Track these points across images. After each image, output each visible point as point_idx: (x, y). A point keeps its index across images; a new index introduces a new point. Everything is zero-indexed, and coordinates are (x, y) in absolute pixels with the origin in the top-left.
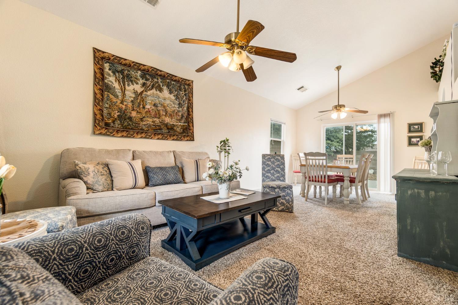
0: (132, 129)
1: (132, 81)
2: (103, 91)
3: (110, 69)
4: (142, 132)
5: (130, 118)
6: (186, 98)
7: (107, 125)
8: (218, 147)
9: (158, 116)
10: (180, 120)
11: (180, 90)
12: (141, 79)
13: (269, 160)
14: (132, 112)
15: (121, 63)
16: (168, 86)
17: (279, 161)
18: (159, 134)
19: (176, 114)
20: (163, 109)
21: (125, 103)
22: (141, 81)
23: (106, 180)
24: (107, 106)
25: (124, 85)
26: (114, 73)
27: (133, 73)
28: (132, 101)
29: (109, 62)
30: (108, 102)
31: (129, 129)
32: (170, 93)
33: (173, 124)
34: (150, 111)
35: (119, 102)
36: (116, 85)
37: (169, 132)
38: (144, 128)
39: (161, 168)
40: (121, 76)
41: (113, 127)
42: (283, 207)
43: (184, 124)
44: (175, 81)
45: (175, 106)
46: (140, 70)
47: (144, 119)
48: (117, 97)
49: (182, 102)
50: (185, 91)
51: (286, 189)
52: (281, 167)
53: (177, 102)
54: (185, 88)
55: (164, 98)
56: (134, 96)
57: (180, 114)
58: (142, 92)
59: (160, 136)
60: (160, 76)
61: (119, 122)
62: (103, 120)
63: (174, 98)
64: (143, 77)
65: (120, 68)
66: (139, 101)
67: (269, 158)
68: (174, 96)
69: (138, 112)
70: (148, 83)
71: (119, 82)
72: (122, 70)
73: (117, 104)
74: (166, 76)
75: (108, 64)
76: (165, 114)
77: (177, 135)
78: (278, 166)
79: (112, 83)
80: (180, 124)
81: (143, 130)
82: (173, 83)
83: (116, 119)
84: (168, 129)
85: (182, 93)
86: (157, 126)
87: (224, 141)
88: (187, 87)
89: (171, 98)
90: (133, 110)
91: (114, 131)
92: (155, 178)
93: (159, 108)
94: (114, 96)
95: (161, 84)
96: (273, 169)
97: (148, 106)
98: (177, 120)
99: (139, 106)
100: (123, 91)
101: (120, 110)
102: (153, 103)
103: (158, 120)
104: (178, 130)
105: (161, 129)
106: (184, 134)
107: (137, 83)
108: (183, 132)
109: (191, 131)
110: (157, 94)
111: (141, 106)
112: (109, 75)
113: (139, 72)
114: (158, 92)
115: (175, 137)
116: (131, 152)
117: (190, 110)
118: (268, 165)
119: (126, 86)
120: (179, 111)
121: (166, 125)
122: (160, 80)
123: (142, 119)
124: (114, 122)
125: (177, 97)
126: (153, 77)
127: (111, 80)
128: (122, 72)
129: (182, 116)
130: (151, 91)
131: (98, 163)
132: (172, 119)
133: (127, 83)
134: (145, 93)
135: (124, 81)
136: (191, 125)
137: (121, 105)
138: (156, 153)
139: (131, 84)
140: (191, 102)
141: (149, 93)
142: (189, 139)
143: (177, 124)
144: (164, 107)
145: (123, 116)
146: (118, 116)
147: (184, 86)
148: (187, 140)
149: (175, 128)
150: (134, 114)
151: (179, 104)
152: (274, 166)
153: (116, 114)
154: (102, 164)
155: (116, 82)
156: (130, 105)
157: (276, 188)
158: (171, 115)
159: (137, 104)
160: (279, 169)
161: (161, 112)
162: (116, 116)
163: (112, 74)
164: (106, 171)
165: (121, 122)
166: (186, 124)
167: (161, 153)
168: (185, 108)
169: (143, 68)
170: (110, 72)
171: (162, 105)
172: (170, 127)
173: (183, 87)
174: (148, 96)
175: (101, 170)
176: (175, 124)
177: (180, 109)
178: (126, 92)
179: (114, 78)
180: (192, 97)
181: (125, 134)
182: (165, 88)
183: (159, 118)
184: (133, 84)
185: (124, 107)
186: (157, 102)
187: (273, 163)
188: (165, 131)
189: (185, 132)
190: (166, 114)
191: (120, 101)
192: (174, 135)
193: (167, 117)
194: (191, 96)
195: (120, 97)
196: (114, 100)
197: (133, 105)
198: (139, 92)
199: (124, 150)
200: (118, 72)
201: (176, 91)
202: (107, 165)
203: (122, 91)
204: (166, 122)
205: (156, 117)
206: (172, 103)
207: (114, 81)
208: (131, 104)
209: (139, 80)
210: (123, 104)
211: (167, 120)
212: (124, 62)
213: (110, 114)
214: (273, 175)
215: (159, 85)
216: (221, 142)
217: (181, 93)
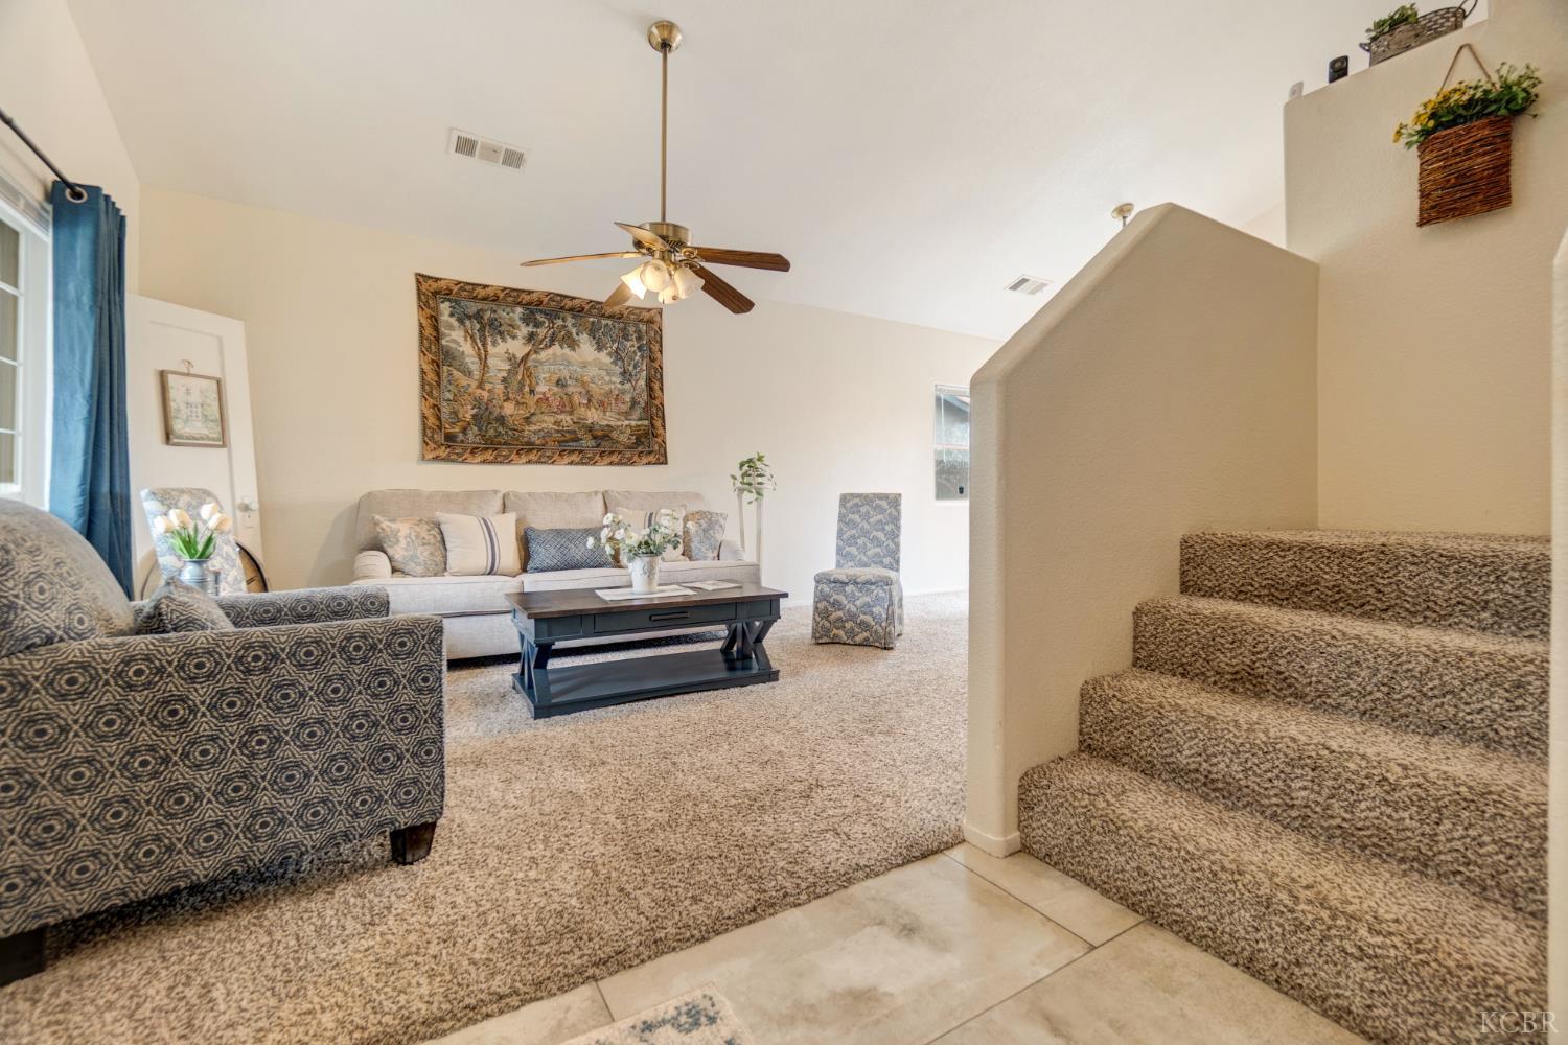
0: (505, 444)
1: (501, 334)
2: (438, 366)
3: (452, 315)
4: (531, 450)
5: (501, 420)
6: (642, 357)
7: (450, 438)
8: (734, 478)
9: (567, 408)
10: (627, 414)
11: (626, 337)
12: (523, 326)
13: (856, 508)
14: (505, 404)
15: (475, 298)
16: (592, 333)
17: (882, 511)
18: (573, 451)
19: (616, 399)
20: (580, 389)
21: (488, 386)
22: (524, 330)
23: (431, 554)
24: (449, 396)
25: (484, 345)
26: (461, 321)
27: (503, 314)
28: (504, 380)
29: (449, 300)
30: (451, 387)
31: (499, 443)
32: (599, 349)
33: (608, 426)
34: (547, 399)
35: (474, 384)
36: (467, 348)
37: (598, 446)
38: (534, 439)
39: (559, 532)
40: (478, 326)
41: (462, 442)
42: (866, 634)
43: (639, 423)
44: (610, 317)
45: (614, 379)
46: (519, 304)
47: (534, 419)
48: (468, 373)
49: (631, 368)
50: (639, 338)
51: (873, 587)
52: (888, 528)
53: (618, 370)
54: (638, 332)
55: (583, 362)
56: (508, 367)
57: (628, 398)
58: (528, 355)
59: (575, 457)
60: (571, 310)
61: (475, 429)
62: (440, 428)
63: (608, 360)
64: (526, 320)
65: (473, 307)
66: (520, 377)
67: (857, 505)
68: (610, 354)
69: (518, 403)
70: (542, 332)
71: (474, 341)
72: (478, 312)
73: (470, 390)
74: (587, 307)
75: (447, 304)
76: (585, 402)
77: (620, 452)
78: (880, 527)
79: (458, 343)
80: (627, 423)
81: (533, 444)
82: (604, 322)
83: (469, 424)
84: (595, 437)
85: (631, 345)
86: (568, 431)
87: (750, 460)
88: (643, 327)
89: (600, 362)
90: (507, 399)
91: (465, 450)
92: (541, 554)
93: (570, 390)
94: (463, 372)
95: (574, 331)
96: (865, 533)
97: (542, 388)
98: (618, 414)
99: (521, 389)
100: (483, 361)
101: (477, 402)
102: (555, 378)
103: (568, 418)
104: (623, 438)
105: (577, 440)
106: (640, 449)
107: (514, 337)
108: (638, 442)
109: (659, 440)
110: (563, 355)
111: (527, 389)
112: (451, 327)
113: (519, 310)
114: (567, 351)
115: (615, 458)
116: (500, 495)
117: (656, 386)
118: (853, 524)
119: (490, 348)
120: (623, 392)
121: (590, 429)
122: (570, 321)
123: (528, 418)
124: (464, 431)
125: (617, 356)
126: (552, 315)
127: (456, 337)
128: (478, 316)
129: (634, 403)
130: (550, 351)
131: (421, 521)
132: (604, 411)
133: (489, 339)
134: (534, 356)
135: (484, 335)
136: (658, 423)
137: (480, 391)
138: (557, 497)
139: (499, 340)
140: (656, 365)
141: (543, 355)
142: (654, 460)
143: (619, 423)
144: (584, 384)
145: (486, 417)
146: (474, 416)
147: (636, 326)
148: (649, 463)
149: (614, 435)
150: (509, 409)
151: (624, 373)
152: (867, 526)
153: (468, 413)
154: (427, 523)
155: (466, 340)
156: (500, 388)
157: (846, 584)
158: (602, 404)
159: (515, 385)
160: (881, 535)
161: (576, 399)
162: (468, 417)
163: (456, 324)
164: (435, 537)
165: (480, 429)
166: (646, 423)
167: (569, 499)
168: (642, 383)
169: (526, 298)
170: (453, 321)
171: (577, 380)
172: (600, 433)
173: (632, 329)
174: (541, 363)
175: (424, 534)
176: (612, 424)
177: (627, 386)
178: (490, 361)
179: (462, 333)
180: (661, 352)
181: (489, 455)
182: (584, 338)
183: (571, 413)
184: (504, 340)
185: (485, 394)
186: (565, 374)
187: (866, 517)
188: (588, 442)
189: (643, 443)
190: (589, 401)
191: (476, 383)
192: (612, 453)
193: (593, 409)
194: (655, 348)
195: (476, 374)
196: (464, 381)
197: (506, 387)
198: (519, 356)
199: (482, 494)
200: (469, 317)
201: (613, 341)
202: (438, 525)
203: (480, 359)
204: (589, 422)
205: (562, 412)
206: (604, 373)
207: (461, 340)
208: (502, 386)
209: (519, 328)
210: (484, 389)
211: (593, 416)
212: (482, 293)
213: (455, 413)
214: (863, 550)
215: (569, 334)
216: (742, 465)
217: (629, 344)
